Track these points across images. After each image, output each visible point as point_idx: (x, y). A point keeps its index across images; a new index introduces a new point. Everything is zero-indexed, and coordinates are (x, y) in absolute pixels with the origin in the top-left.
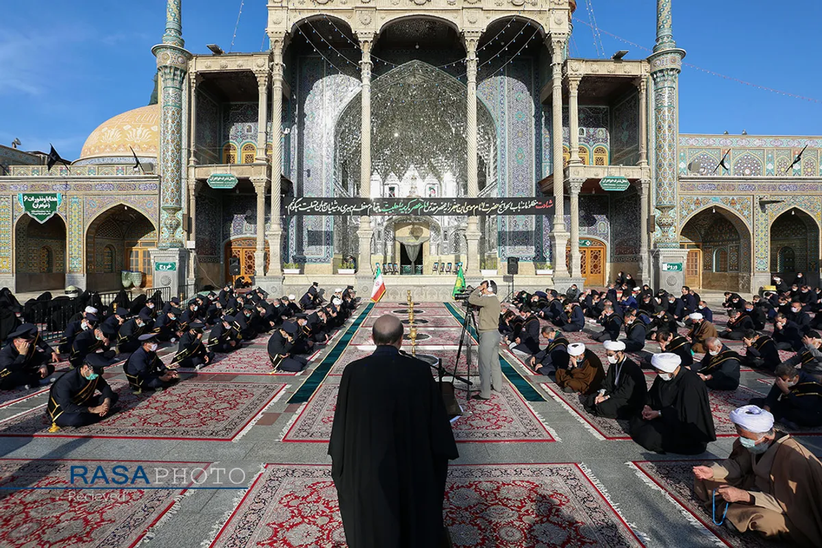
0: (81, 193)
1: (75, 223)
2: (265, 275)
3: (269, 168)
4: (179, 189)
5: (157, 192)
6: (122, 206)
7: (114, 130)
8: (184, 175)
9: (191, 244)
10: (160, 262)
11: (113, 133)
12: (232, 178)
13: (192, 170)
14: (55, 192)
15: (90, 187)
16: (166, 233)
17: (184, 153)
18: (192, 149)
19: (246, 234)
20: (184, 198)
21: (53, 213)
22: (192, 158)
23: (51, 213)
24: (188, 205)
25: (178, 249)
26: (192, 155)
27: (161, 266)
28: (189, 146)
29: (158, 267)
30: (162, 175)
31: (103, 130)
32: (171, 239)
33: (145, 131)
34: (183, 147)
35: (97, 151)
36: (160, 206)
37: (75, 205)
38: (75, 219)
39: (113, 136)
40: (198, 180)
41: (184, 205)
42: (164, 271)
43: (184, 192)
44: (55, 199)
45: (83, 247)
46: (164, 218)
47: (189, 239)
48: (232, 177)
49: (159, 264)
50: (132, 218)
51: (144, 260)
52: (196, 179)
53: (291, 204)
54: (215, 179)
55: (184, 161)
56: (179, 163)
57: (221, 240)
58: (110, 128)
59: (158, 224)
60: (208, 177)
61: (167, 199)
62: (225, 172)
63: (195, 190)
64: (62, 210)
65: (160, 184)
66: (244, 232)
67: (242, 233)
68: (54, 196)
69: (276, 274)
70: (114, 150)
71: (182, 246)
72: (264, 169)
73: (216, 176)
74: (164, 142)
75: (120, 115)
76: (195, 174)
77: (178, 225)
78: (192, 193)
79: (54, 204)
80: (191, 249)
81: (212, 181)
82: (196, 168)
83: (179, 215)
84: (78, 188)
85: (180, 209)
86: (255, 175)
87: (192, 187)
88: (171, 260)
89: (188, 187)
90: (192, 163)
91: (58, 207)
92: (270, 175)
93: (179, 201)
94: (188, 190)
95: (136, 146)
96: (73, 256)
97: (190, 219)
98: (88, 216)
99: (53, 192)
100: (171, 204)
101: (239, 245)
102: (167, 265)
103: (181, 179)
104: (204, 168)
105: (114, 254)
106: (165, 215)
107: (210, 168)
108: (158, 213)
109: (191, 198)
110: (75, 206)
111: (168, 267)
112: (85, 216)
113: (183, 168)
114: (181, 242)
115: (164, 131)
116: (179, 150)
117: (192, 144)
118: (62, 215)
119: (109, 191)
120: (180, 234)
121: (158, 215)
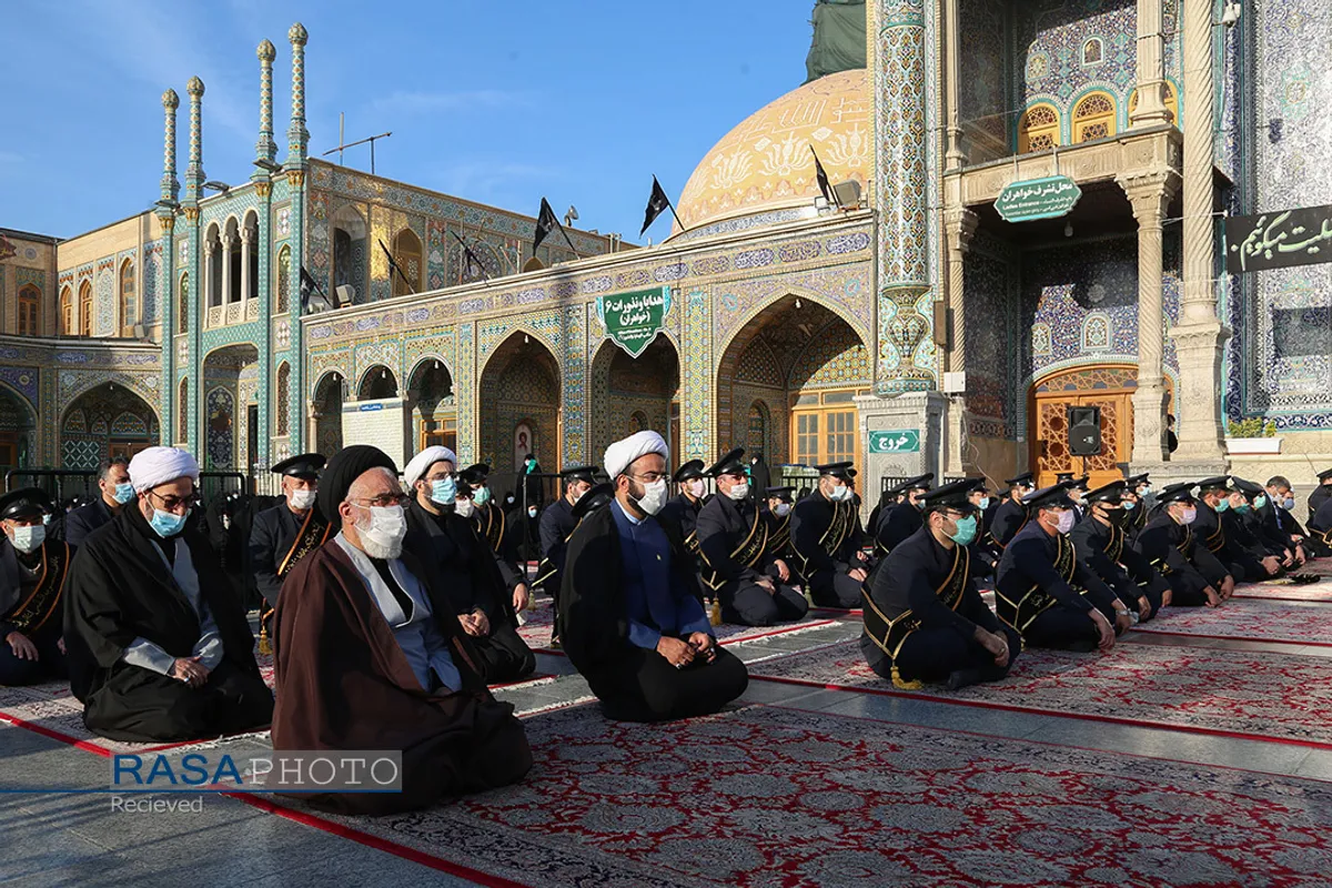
0: (708, 278)
1: (697, 349)
2: (1166, 458)
3: (1176, 140)
4: (921, 237)
5: (869, 252)
6: (791, 298)
7: (735, 156)
8: (933, 200)
9: (955, 381)
10: (880, 430)
11: (734, 162)
12: (1065, 187)
13: (954, 183)
14: (658, 285)
15: (723, 264)
16: (891, 357)
17: (934, 139)
18: (953, 127)
19: (1087, 354)
20: (935, 261)
21: (657, 331)
22: (953, 152)
23: (652, 332)
24: (947, 279)
25: (925, 393)
26: (952, 141)
27: (883, 440)
28: (945, 121)
29: (875, 443)
30: (880, 209)
31: (715, 162)
32: (905, 371)
33: (799, 145)
34: (930, 126)
35: (704, 212)
36: (876, 287)
37: (696, 307)
38: (696, 343)
39: (734, 171)
40: (970, 208)
41: (935, 278)
42: (889, 453)
43: (934, 242)
44: (659, 301)
45: (711, 404)
46: (888, 317)
47: (947, 369)
48: (1064, 181)
49: (879, 436)
50: (803, 332)
51: (830, 437)
52: (964, 206)
53: (1252, 237)
54: (1017, 195)
55: (933, 162)
56: (921, 168)
57: (1019, 376)
58: (726, 154)
59: (871, 334)
60: (998, 195)
61: (897, 266)
62: (1042, 174)
63: (962, 237)
64: (671, 323)
65: (876, 231)
66: (1084, 348)
67: (1075, 352)
68: (657, 293)
69: (1205, 456)
70: (737, 204)
71: (933, 386)
72: (1160, 144)
73: (1018, 189)
74: (885, 122)
75: (745, 122)
76: (960, 193)
77: (921, 332)
78: (955, 243)
79: (657, 311)
80: (953, 394)
81: (1009, 203)
82: (963, 174)
83: (924, 307)
84: (702, 267)
85: (926, 289)
86: (1131, 165)
87: (956, 227)
88: (906, 425)
89: (945, 229)
90: (953, 165)
91: (664, 317)
92: (1179, 162)
93: (923, 270)
94: (945, 236)
95: (783, 183)
96: (693, 426)
97: (949, 313)
98: (722, 331)
99: (655, 286)
100: (903, 279)
101: (1067, 388)
102: (896, 436)
103: (926, 209)
104: (984, 173)
105: (767, 425)
106: (888, 309)
107: (1003, 170)
108: (872, 307)
109: (952, 258)
110: (696, 311)
111: (899, 443)
112: (715, 332)
113: (931, 181)
114: (929, 378)
115: (885, 92)
116: (921, 134)
117: (952, 114)
118: (671, 334)
119: (763, 268)
120: (927, 355)
121: (872, 312)
